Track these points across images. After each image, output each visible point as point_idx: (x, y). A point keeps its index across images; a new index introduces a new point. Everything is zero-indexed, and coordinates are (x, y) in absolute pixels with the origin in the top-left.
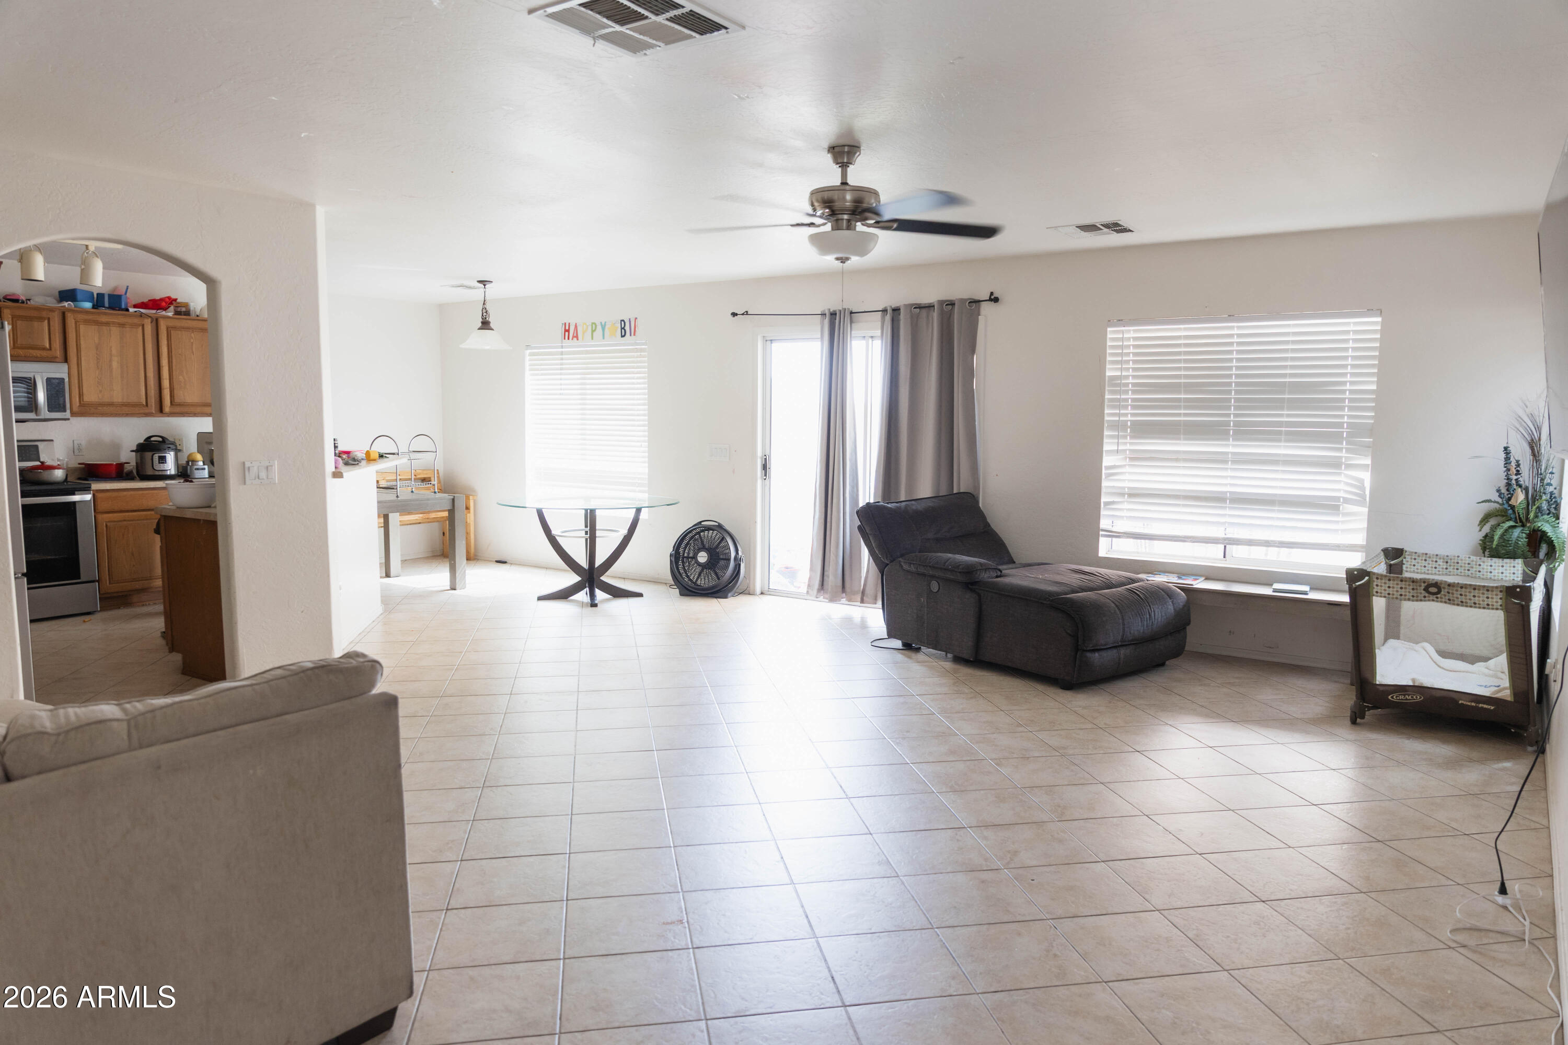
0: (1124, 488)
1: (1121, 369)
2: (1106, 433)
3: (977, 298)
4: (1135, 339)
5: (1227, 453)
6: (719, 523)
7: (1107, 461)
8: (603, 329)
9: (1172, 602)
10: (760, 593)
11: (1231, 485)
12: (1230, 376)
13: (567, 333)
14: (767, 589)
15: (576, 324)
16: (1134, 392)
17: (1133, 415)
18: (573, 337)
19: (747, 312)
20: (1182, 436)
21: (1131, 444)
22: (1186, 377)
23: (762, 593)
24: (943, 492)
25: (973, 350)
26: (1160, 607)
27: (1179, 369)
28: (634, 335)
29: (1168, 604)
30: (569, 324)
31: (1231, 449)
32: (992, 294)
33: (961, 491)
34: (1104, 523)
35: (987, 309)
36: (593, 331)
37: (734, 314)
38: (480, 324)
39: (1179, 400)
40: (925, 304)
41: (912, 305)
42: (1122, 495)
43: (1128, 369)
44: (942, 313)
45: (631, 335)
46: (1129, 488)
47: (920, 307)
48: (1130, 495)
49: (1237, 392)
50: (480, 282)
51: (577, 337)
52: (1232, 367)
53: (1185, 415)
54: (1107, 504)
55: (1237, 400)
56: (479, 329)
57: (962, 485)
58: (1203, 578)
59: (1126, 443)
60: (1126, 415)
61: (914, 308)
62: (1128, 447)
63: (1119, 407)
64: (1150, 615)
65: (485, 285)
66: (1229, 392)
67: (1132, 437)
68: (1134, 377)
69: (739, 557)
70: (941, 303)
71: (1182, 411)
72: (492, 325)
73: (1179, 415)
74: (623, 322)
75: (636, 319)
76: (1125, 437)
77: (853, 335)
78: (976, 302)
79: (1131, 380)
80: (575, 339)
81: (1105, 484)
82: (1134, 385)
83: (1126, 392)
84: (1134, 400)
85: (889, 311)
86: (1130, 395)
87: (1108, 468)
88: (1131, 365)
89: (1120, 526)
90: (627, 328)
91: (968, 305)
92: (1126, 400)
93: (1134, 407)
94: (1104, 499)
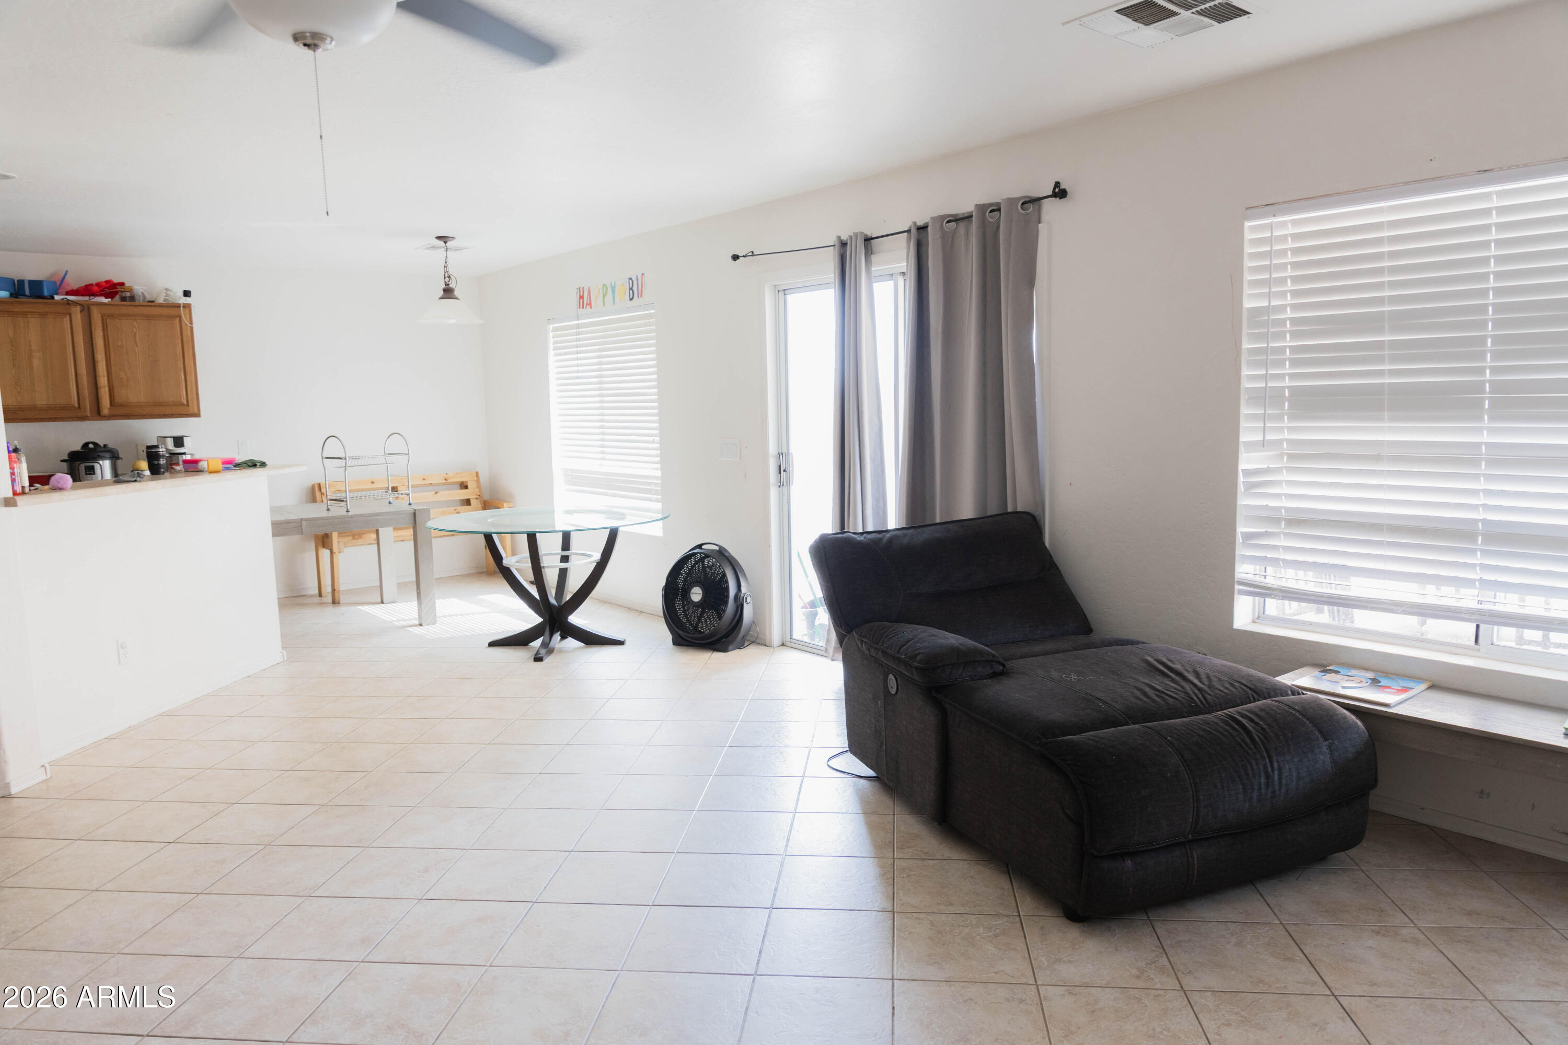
0: (1279, 508)
1: (1269, 296)
2: (1245, 410)
3: (1035, 194)
4: (1296, 237)
5: (1478, 445)
6: (720, 547)
7: (1247, 461)
8: (613, 292)
9: (1329, 747)
10: (780, 643)
11: (1486, 507)
12: (1484, 293)
13: (581, 300)
14: (789, 640)
15: (589, 288)
16: (1295, 335)
17: (1293, 376)
18: (587, 304)
19: (752, 252)
20: (1386, 414)
21: (1290, 429)
22: (1394, 300)
23: (783, 645)
24: (993, 510)
25: (1031, 282)
26: (1296, 760)
27: (1380, 286)
28: (641, 296)
29: (1317, 751)
30: (583, 288)
31: (1486, 438)
32: (1057, 184)
33: (1019, 509)
34: (1244, 570)
35: (1051, 208)
36: (604, 296)
37: (735, 257)
38: (442, 292)
39: (1380, 345)
40: (964, 214)
41: (942, 218)
42: (1276, 521)
43: (1283, 294)
44: (983, 223)
45: (638, 297)
46: (1287, 509)
47: (956, 219)
48: (1291, 522)
49: (1498, 324)
50: (439, 238)
51: (590, 304)
52: (1488, 274)
53: (1393, 373)
54: (1248, 536)
55: (1496, 340)
56: (441, 298)
57: (1020, 501)
58: (1423, 686)
59: (1281, 429)
60: (1281, 377)
61: (947, 222)
62: (1286, 435)
63: (1265, 364)
64: (1268, 777)
65: (445, 242)
66: (1482, 325)
67: (1292, 418)
68: (1295, 307)
69: (742, 595)
70: (982, 208)
71: (1387, 367)
72: (456, 293)
73: (1380, 373)
74: (630, 281)
75: (643, 274)
76: (1280, 418)
77: (873, 274)
78: (1036, 201)
79: (1289, 314)
80: (588, 307)
81: (1244, 501)
82: (1294, 321)
83: (1281, 336)
84: (1294, 349)
85: (914, 231)
86: (1288, 342)
87: (1247, 473)
88: (1289, 285)
89: (1273, 578)
90: (635, 288)
91: (1022, 208)
92: (1282, 350)
93: (1295, 363)
94: (1242, 528)
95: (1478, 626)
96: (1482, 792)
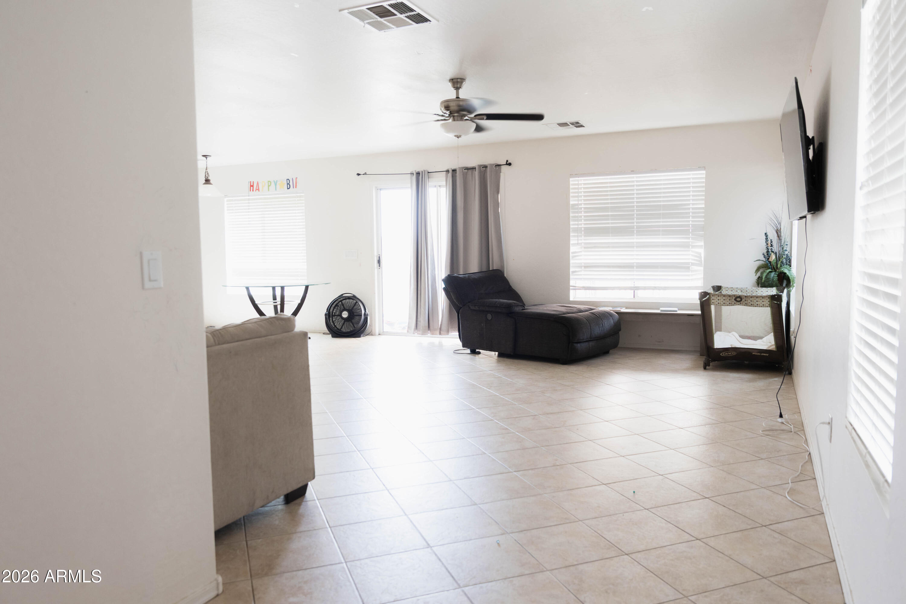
0: (582, 263)
1: (578, 200)
2: (571, 234)
3: (499, 163)
4: (585, 184)
5: (634, 242)
6: (354, 295)
7: (572, 249)
8: (276, 185)
9: (612, 318)
10: (378, 334)
11: (637, 259)
12: (633, 202)
13: (252, 188)
14: (382, 332)
15: (258, 182)
16: (585, 212)
17: (585, 224)
18: (256, 189)
19: (366, 173)
20: (610, 235)
21: (584, 239)
22: (611, 203)
23: (379, 334)
24: (484, 269)
25: (498, 192)
26: (607, 321)
27: (607, 199)
28: (296, 187)
29: (610, 319)
30: (253, 182)
31: (635, 240)
32: (507, 161)
33: (494, 269)
34: (572, 283)
35: (505, 169)
36: (269, 186)
37: (358, 174)
38: (204, 181)
39: (608, 216)
40: (470, 167)
41: (463, 168)
42: (581, 267)
43: (581, 200)
44: (480, 172)
45: (293, 188)
46: (584, 263)
47: (467, 169)
48: (585, 267)
49: (637, 211)
50: (204, 156)
51: (258, 190)
52: (634, 198)
53: (612, 223)
54: (573, 272)
55: (637, 215)
56: (204, 184)
57: (495, 265)
58: (625, 308)
59: (581, 240)
60: (581, 224)
61: (465, 169)
62: (583, 241)
63: (578, 221)
64: (602, 325)
65: (206, 158)
66: (633, 211)
67: (585, 236)
68: (585, 204)
69: (367, 313)
70: (480, 166)
71: (610, 222)
72: (211, 182)
73: (608, 223)
74: (288, 180)
75: (296, 178)
76: (581, 236)
77: (429, 185)
78: (499, 165)
79: (583, 206)
80: (257, 191)
81: (572, 261)
82: (585, 208)
83: (581, 212)
84: (585, 216)
85: (450, 171)
86: (583, 214)
87: (573, 253)
88: (583, 198)
89: (579, 284)
90: (291, 184)
91: (495, 168)
92: (581, 216)
93: (585, 220)
94: (572, 270)
95: (634, 291)
96: (639, 335)
